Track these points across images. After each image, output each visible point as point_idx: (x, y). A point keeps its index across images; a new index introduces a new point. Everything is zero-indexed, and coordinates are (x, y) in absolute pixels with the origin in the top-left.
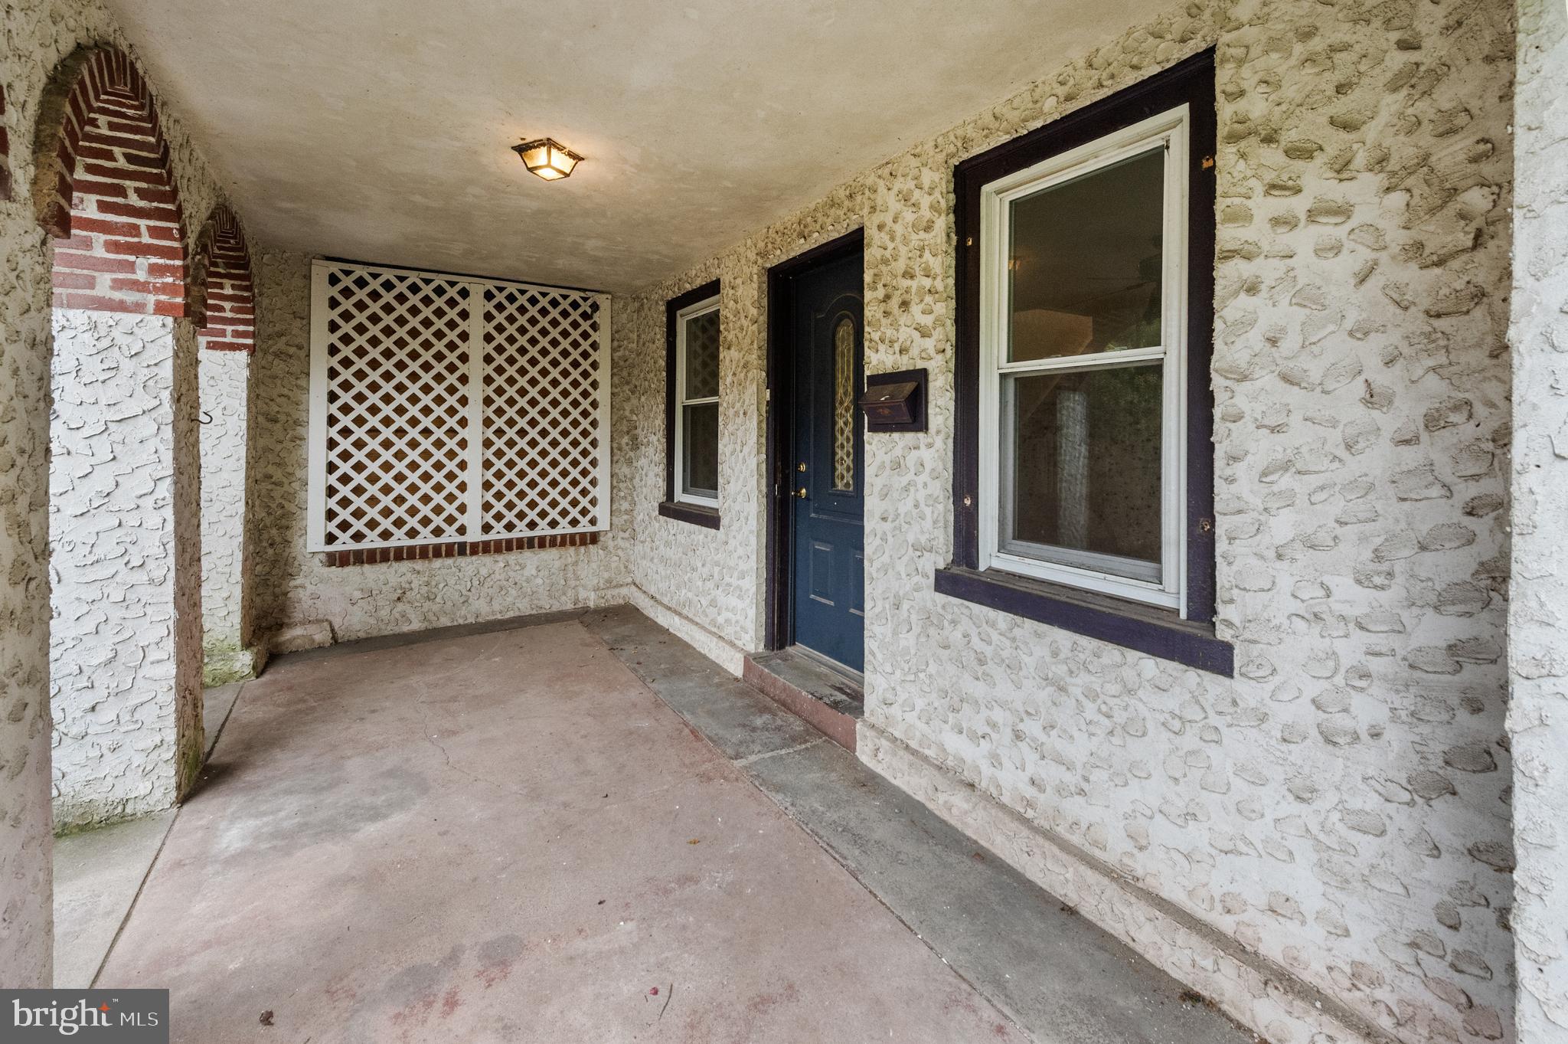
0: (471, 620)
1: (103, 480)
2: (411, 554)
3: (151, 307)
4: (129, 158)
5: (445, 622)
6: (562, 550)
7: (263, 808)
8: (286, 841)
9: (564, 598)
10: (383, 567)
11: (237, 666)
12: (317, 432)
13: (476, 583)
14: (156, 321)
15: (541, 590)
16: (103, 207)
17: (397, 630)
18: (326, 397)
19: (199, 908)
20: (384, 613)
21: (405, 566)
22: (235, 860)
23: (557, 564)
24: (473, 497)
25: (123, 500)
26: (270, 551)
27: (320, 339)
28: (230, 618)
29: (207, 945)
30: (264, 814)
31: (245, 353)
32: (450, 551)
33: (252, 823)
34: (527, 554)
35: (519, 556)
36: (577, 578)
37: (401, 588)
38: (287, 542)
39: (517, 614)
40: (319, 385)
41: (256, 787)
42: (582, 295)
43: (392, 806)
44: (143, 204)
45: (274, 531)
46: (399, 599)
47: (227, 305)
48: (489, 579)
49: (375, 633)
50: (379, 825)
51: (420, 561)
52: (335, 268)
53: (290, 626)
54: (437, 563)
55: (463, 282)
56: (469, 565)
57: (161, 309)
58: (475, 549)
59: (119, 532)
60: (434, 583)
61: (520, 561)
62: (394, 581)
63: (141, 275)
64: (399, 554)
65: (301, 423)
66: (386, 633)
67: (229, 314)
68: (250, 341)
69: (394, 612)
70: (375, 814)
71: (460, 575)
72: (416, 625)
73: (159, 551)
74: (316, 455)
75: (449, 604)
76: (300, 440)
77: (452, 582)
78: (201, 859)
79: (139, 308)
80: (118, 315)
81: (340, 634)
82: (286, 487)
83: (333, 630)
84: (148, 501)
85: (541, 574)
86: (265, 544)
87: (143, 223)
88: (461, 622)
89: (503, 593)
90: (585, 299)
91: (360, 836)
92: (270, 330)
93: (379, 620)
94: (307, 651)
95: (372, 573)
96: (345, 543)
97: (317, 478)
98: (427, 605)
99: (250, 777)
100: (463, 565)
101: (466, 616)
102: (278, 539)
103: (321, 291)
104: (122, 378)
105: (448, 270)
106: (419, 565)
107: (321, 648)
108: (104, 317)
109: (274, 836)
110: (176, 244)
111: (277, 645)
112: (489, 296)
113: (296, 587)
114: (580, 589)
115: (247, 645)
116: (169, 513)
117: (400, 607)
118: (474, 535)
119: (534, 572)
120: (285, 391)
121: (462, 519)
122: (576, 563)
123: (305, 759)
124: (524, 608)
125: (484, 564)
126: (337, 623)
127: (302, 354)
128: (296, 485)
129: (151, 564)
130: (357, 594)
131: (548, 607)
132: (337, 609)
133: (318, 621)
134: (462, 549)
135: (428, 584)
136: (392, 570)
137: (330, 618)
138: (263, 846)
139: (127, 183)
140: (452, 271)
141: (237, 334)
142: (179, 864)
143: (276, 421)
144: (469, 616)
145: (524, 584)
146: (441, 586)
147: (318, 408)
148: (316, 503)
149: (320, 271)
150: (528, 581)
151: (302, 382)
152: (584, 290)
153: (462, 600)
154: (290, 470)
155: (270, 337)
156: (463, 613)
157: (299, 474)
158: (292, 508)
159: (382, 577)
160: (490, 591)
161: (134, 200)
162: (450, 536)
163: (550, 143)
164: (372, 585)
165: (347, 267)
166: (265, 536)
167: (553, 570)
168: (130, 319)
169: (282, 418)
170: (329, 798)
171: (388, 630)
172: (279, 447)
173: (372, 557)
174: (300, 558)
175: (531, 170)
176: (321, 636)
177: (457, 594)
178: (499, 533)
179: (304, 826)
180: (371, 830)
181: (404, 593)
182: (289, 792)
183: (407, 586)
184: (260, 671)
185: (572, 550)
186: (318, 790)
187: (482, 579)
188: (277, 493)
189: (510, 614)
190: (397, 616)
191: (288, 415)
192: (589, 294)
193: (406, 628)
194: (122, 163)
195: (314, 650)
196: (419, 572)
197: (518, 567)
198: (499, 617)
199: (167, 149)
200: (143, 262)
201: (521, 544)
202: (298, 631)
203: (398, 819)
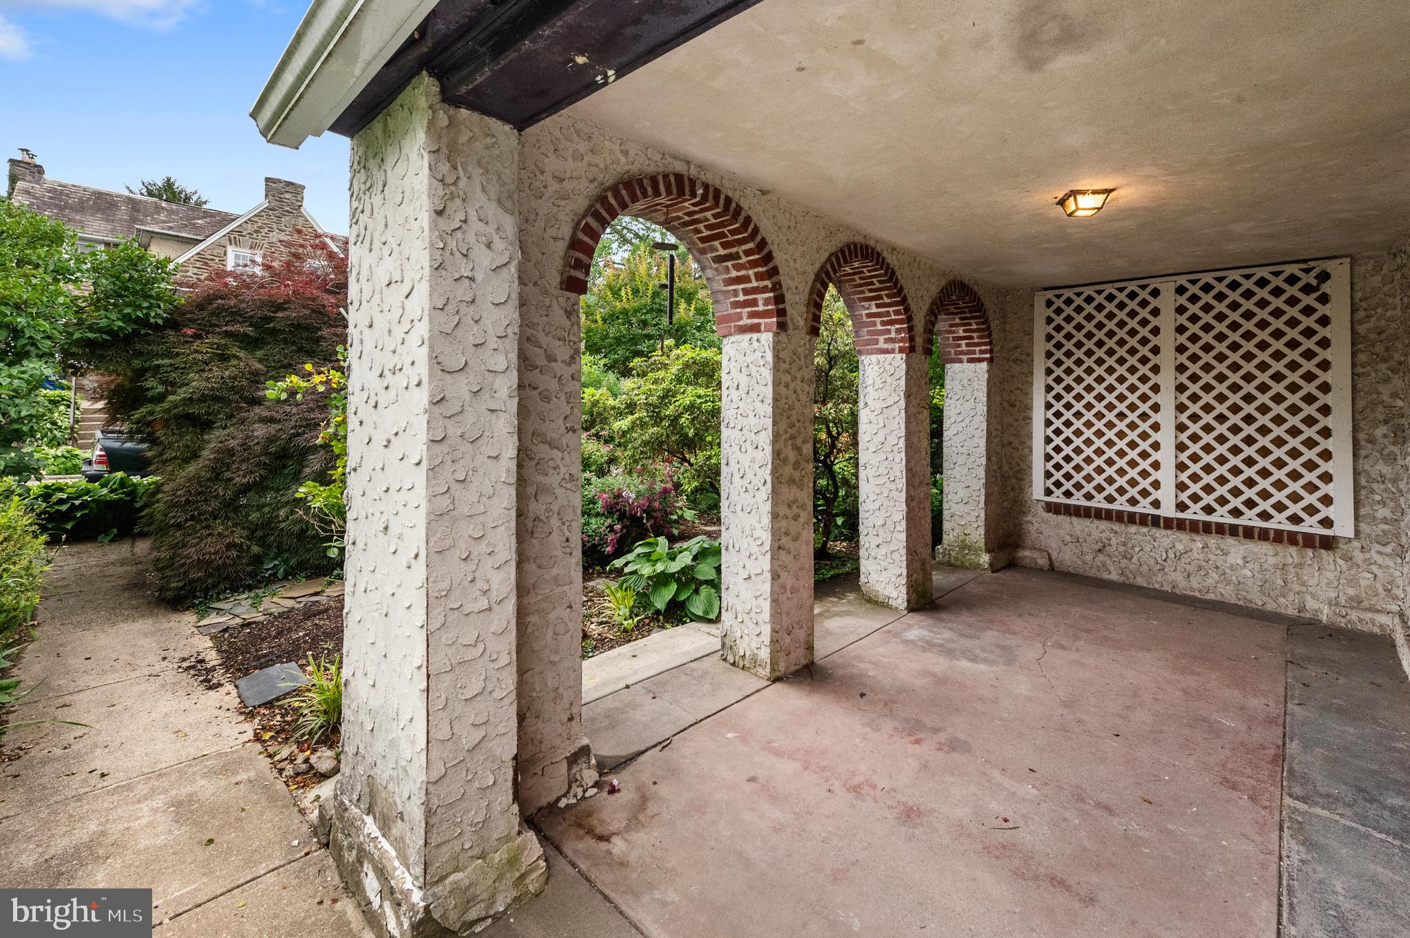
0: (1168, 588)
1: (880, 438)
2: (1108, 515)
3: (897, 350)
4: (880, 282)
5: (1140, 581)
6: (1279, 548)
7: (935, 630)
8: (929, 646)
9: (1282, 600)
10: (1087, 522)
11: (982, 561)
12: (1038, 414)
13: (1171, 555)
14: (899, 356)
15: (1250, 582)
16: (878, 306)
17: (1098, 575)
18: (1043, 389)
19: (881, 649)
20: (1089, 558)
21: (1104, 525)
22: (906, 642)
23: (1272, 560)
24: (1167, 475)
25: (888, 447)
26: (1012, 494)
27: (1040, 346)
28: (978, 529)
29: (871, 662)
30: (933, 632)
31: (986, 363)
32: (1143, 520)
33: (925, 633)
34: (1230, 541)
35: (1220, 541)
36: (1303, 584)
37: (1101, 542)
38: (1021, 489)
39: (1220, 598)
40: (1039, 381)
41: (942, 621)
42: (1303, 266)
43: (985, 661)
44: (889, 301)
45: (1014, 481)
46: (1100, 550)
47: (975, 335)
48: (1186, 556)
49: (1081, 572)
50: (970, 665)
51: (1117, 524)
52: (1050, 295)
53: (1024, 548)
54: (1133, 529)
55: (1154, 284)
56: (1165, 538)
57: (901, 350)
58: (1169, 523)
59: (886, 462)
60: (1130, 545)
61: (1222, 546)
62: (1096, 535)
63: (893, 335)
64: (1099, 514)
65: (1029, 408)
66: (1089, 575)
67: (976, 341)
68: (988, 356)
69: (1096, 559)
70: (974, 659)
71: (1155, 544)
72: (1114, 576)
73: (899, 474)
74: (1038, 431)
75: (1145, 568)
76: (1029, 419)
77: (1148, 548)
78: (896, 635)
79: (892, 351)
80: (887, 356)
81: (1056, 564)
82: (1020, 452)
83: (1050, 559)
84: (895, 449)
85: (1250, 566)
86: (1009, 488)
87: (891, 309)
88: (1157, 586)
89: (1202, 573)
90: (1307, 271)
91: (956, 663)
92: (1011, 345)
93: (1085, 563)
94: (1032, 569)
95: (1081, 526)
96: (1058, 497)
97: (1038, 448)
98: (1124, 562)
99: (944, 615)
100: (1157, 535)
101: (1159, 582)
102: (1017, 487)
103: (1041, 312)
104: (887, 387)
105: (1138, 276)
106: (1117, 527)
107: (1041, 570)
108: (881, 357)
109: (926, 642)
110: (903, 317)
111: (1014, 558)
112: (1181, 290)
113: (1027, 522)
114: (1308, 597)
115: (988, 550)
116: (903, 455)
117: (1101, 557)
118: (1168, 510)
119: (1240, 562)
120: (1020, 386)
121: (1156, 495)
122: (1301, 566)
123: (972, 620)
124: (1228, 593)
125: (1182, 541)
126: (1054, 555)
127: (1029, 359)
128: (1026, 451)
129: (897, 481)
130: (1068, 538)
131: (1260, 603)
132: (1054, 545)
133: (1041, 550)
134: (1156, 521)
135: (1125, 545)
136: (1094, 525)
137: (1050, 551)
138: (920, 643)
139: (882, 293)
140: (1142, 276)
141: (982, 352)
142: (889, 632)
143: (1014, 406)
144: (1165, 584)
145: (1228, 571)
146: (1137, 549)
147: (1039, 399)
148: (1038, 466)
149: (1040, 299)
150: (1232, 568)
151: (1029, 379)
152: (1305, 261)
153: (1158, 567)
154: (1022, 439)
155: (1010, 350)
156: (1159, 579)
157: (1028, 443)
158: (1025, 467)
159: (1086, 530)
160: (1188, 567)
161: (887, 300)
162: (1144, 507)
163: (1074, 193)
164: (1079, 533)
165: (1057, 292)
166: (1009, 483)
167: (1265, 566)
168: (890, 356)
169: (1017, 403)
170: (963, 641)
171: (1092, 573)
172: (1016, 424)
173: (1077, 512)
174: (1029, 502)
175: (1070, 215)
176: (1042, 561)
177: (1152, 562)
178: (1195, 513)
179: (942, 645)
180: (964, 664)
181: (1104, 546)
182: (951, 629)
183: (1107, 542)
184: (994, 568)
185: (1293, 550)
186: (963, 635)
187: (1178, 554)
188: (1015, 455)
189: (1211, 596)
190: (1099, 564)
191: (1021, 401)
192: (1312, 264)
193: (1106, 576)
194: (878, 285)
195: (1036, 569)
196: (1116, 533)
197: (1218, 552)
198: (1198, 594)
199: (893, 272)
200: (893, 328)
201: (1220, 529)
202: (1027, 553)
203: (982, 667)
